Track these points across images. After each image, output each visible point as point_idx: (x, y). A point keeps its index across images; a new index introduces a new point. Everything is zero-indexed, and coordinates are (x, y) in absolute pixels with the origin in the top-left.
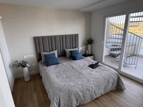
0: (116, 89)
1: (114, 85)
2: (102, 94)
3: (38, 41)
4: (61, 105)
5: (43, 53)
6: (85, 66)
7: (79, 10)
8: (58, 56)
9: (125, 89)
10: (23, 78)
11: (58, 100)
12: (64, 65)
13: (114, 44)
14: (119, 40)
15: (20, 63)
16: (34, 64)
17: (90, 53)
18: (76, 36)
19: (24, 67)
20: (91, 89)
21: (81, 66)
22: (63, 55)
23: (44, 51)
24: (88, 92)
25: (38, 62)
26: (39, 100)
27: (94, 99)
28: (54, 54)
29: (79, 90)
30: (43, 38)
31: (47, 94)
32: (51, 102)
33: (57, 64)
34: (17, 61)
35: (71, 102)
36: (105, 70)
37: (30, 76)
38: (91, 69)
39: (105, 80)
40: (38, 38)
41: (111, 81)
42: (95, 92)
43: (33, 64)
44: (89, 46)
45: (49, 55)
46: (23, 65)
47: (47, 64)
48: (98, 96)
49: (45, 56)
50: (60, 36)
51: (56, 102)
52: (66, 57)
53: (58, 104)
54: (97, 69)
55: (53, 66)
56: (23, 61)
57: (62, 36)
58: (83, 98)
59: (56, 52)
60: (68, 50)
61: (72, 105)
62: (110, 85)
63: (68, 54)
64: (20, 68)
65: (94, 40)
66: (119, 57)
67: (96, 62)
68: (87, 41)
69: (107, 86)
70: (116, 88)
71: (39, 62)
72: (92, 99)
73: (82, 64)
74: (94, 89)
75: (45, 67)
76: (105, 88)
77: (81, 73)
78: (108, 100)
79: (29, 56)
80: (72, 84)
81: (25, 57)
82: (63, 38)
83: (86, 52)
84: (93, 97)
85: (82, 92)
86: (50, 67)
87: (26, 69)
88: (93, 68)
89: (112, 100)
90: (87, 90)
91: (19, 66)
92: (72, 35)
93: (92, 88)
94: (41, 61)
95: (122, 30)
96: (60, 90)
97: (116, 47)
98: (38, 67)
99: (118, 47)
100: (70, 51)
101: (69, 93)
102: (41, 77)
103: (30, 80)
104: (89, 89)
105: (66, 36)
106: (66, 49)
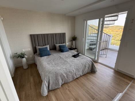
1: (89, 69)
2: (81, 75)
3: (34, 38)
4: (50, 83)
5: (38, 47)
6: (69, 56)
7: (65, 15)
8: (50, 50)
9: (97, 71)
10: (22, 67)
11: (48, 80)
12: (54, 56)
13: (91, 41)
14: (95, 38)
15: (19, 55)
16: (31, 56)
17: (74, 47)
18: (64, 34)
19: (23, 57)
21: (67, 56)
22: (54, 49)
23: (39, 46)
24: (70, 74)
26: (34, 82)
27: (75, 79)
28: (47, 48)
29: (63, 72)
30: (37, 35)
31: (40, 77)
32: (43, 81)
33: (49, 55)
34: (16, 53)
35: (58, 81)
36: (83, 59)
37: (28, 65)
38: (74, 58)
39: (83, 65)
40: (34, 35)
41: (87, 66)
42: (75, 74)
44: (74, 42)
45: (43, 48)
46: (22, 56)
47: (41, 55)
48: (78, 76)
49: (39, 49)
50: (51, 34)
51: (46, 81)
52: (56, 50)
53: (48, 82)
54: (78, 58)
55: (45, 57)
56: (22, 53)
57: (53, 34)
58: (67, 78)
59: (48, 46)
60: (57, 45)
61: (59, 83)
62: (86, 69)
63: (58, 48)
64: (19, 59)
65: (77, 38)
66: (95, 50)
67: (77, 53)
68: (72, 38)
69: (84, 69)
70: (91, 71)
71: (35, 54)
72: (73, 78)
73: (67, 55)
75: (39, 58)
76: (83, 71)
77: (66, 61)
78: (85, 79)
79: (27, 49)
80: (59, 68)
81: (24, 50)
82: (54, 36)
83: (71, 46)
84: (74, 77)
85: (66, 74)
86: (43, 57)
87: (24, 59)
88: (75, 57)
89: (88, 79)
91: (18, 57)
92: (61, 34)
93: (73, 71)
94: (36, 53)
95: (97, 30)
96: (50, 72)
97: (92, 43)
98: (34, 58)
99: (94, 43)
100: (59, 46)
101: (56, 75)
102: (36, 65)
103: (28, 68)
104: (71, 72)
105: (56, 34)
106: (56, 44)
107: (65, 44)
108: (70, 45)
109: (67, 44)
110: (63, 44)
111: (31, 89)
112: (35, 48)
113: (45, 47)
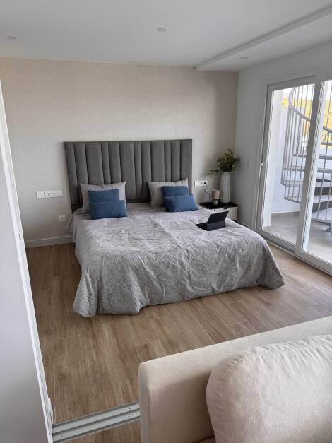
0: (256, 283)
3: (75, 155)
5: (86, 188)
6: (188, 224)
7: (195, 68)
8: (129, 200)
11: (98, 275)
18: (183, 147)
20: (178, 265)
22: (142, 198)
23: (89, 184)
24: (169, 273)
25: (73, 212)
28: (116, 192)
29: (147, 261)
30: (87, 145)
32: (83, 275)
39: (222, 253)
40: (76, 145)
42: (189, 277)
43: (61, 217)
44: (226, 177)
45: (101, 192)
47: (93, 215)
49: (90, 193)
50: (135, 143)
52: (150, 205)
57: (142, 143)
58: (158, 285)
59: (121, 189)
60: (156, 186)
62: (236, 269)
63: (156, 196)
65: (242, 161)
68: (219, 161)
69: (228, 269)
70: (257, 281)
71: (76, 211)
74: (187, 269)
76: (222, 276)
77: (167, 235)
79: (51, 192)
81: (41, 195)
82: (144, 149)
83: (213, 194)
85: (155, 268)
88: (206, 228)
90: (168, 267)
92: (172, 142)
94: (79, 209)
98: (72, 222)
100: (163, 189)
104: (173, 267)
105: (153, 144)
106: (150, 182)
107: (185, 183)
108: (209, 190)
109: (198, 183)
110: (180, 184)
111: (50, 303)
112: (78, 190)
113: (109, 187)
